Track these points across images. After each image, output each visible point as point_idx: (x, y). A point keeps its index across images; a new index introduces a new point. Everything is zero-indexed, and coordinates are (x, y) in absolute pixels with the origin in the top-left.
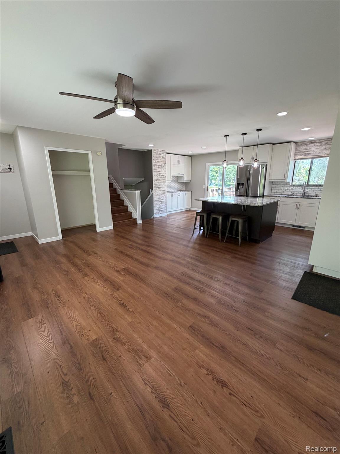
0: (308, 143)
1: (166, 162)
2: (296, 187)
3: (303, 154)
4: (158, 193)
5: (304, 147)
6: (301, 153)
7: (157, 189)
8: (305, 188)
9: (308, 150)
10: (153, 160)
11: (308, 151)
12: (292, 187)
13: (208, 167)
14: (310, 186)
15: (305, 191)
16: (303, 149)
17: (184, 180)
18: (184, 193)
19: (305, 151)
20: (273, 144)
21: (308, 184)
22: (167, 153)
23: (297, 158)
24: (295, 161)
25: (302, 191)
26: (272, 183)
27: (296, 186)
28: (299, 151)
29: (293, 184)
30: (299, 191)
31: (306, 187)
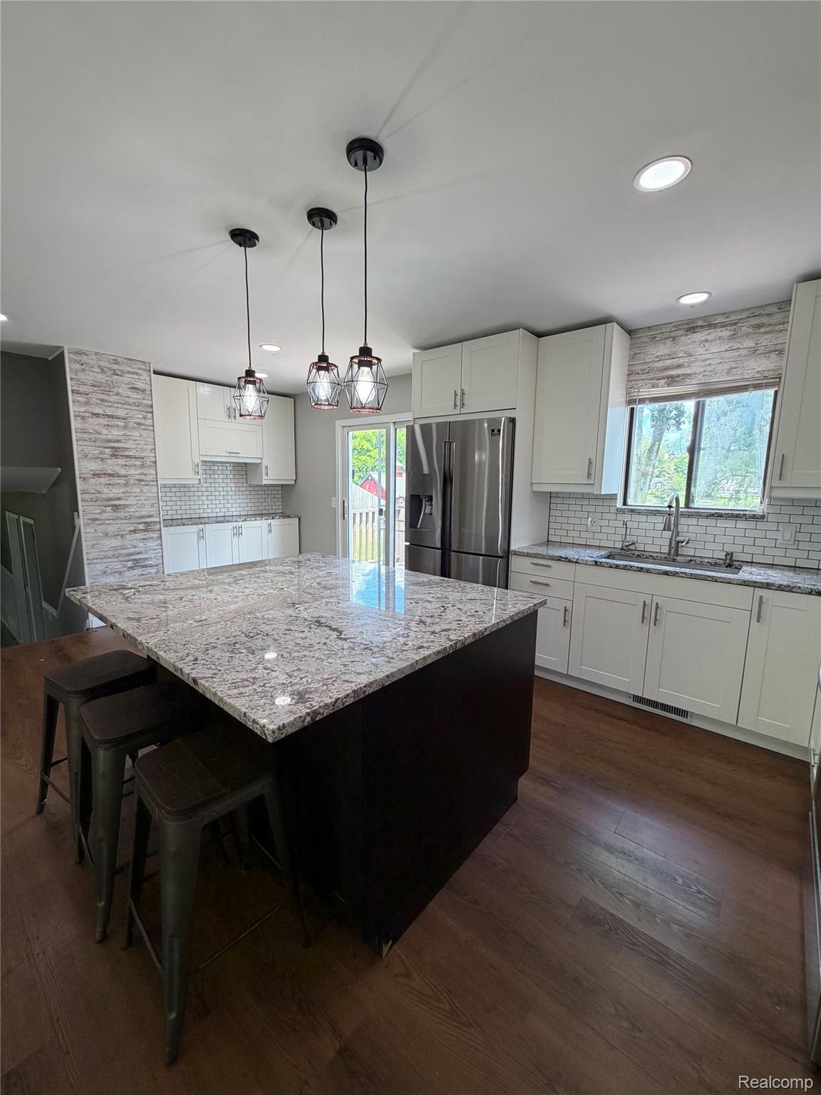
0: (682, 332)
1: (152, 406)
2: (643, 518)
3: (663, 378)
4: (110, 529)
5: (663, 349)
6: (651, 375)
7: (103, 512)
8: (676, 525)
9: (682, 361)
10: (73, 391)
11: (679, 366)
12: (627, 517)
13: (343, 432)
14: (698, 515)
15: (679, 539)
16: (660, 359)
17: (264, 477)
18: (262, 524)
19: (668, 363)
20: (539, 335)
21: (687, 506)
22: (155, 373)
23: (635, 395)
24: (632, 410)
25: (668, 534)
26: (548, 500)
27: (640, 513)
28: (646, 367)
29: (630, 501)
30: (654, 538)
31: (683, 520)
